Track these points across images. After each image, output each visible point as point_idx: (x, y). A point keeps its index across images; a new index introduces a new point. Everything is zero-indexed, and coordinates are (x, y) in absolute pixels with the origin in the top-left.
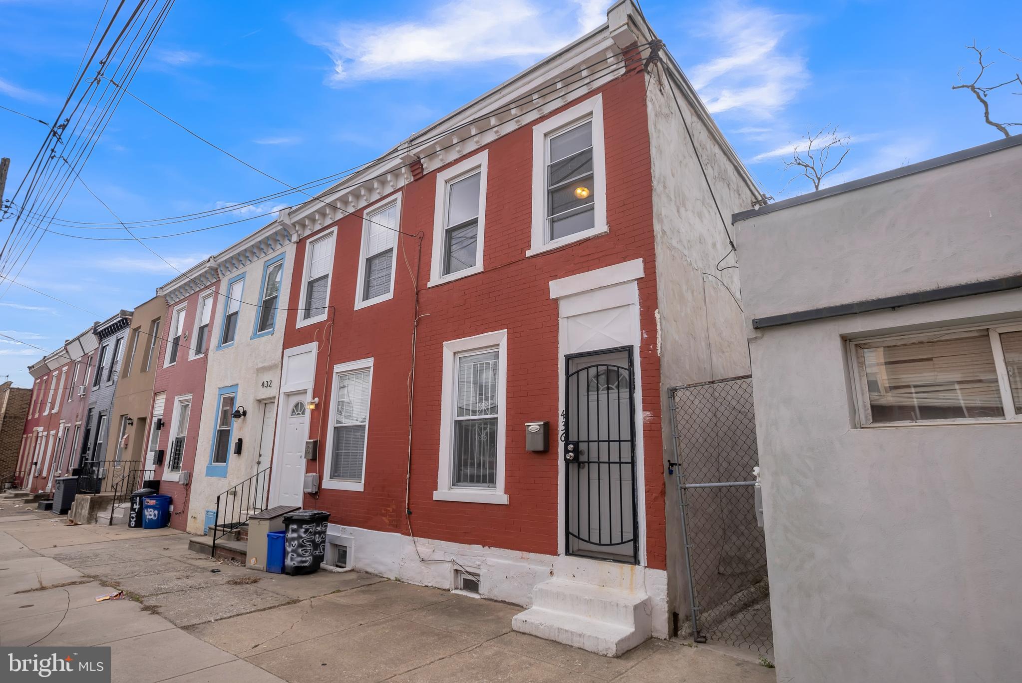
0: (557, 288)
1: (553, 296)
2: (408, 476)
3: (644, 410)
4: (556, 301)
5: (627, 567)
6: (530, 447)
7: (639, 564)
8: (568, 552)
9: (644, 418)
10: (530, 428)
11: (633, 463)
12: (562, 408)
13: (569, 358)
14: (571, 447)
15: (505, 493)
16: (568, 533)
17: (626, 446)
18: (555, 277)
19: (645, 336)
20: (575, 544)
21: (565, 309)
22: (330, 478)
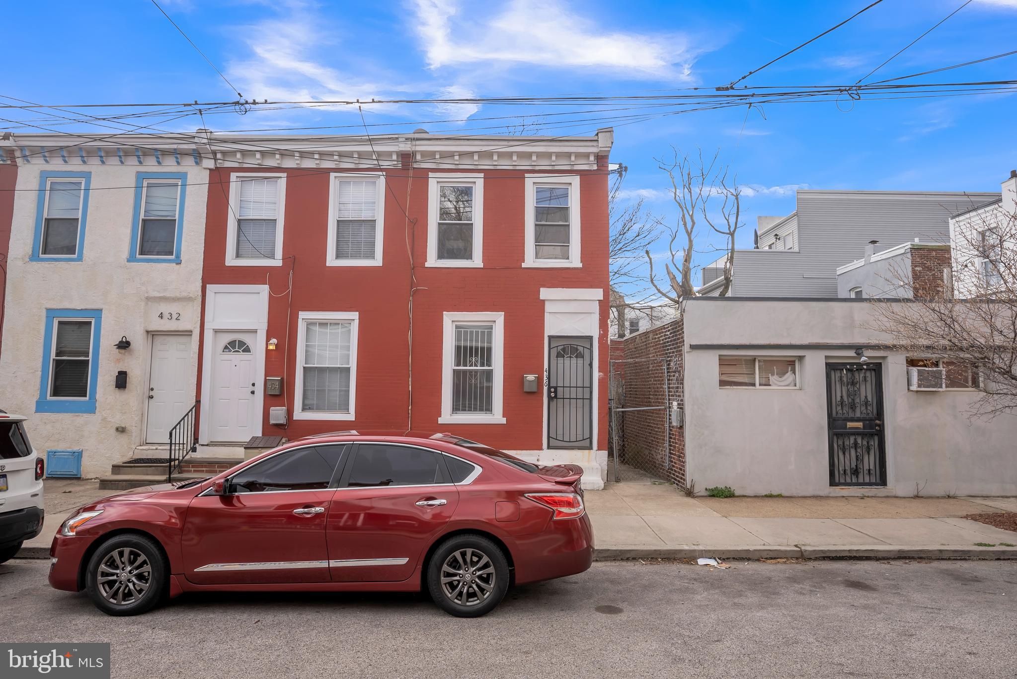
0: (545, 293)
1: (542, 297)
2: (410, 407)
3: (599, 372)
4: (544, 301)
5: (587, 451)
6: (526, 389)
7: (592, 449)
8: (549, 447)
9: (599, 376)
10: (528, 378)
11: (591, 399)
12: (546, 366)
13: (550, 337)
14: (553, 390)
15: (503, 417)
16: (549, 437)
17: (587, 390)
18: (544, 286)
19: (602, 332)
20: (553, 442)
21: (548, 308)
22: (302, 411)
